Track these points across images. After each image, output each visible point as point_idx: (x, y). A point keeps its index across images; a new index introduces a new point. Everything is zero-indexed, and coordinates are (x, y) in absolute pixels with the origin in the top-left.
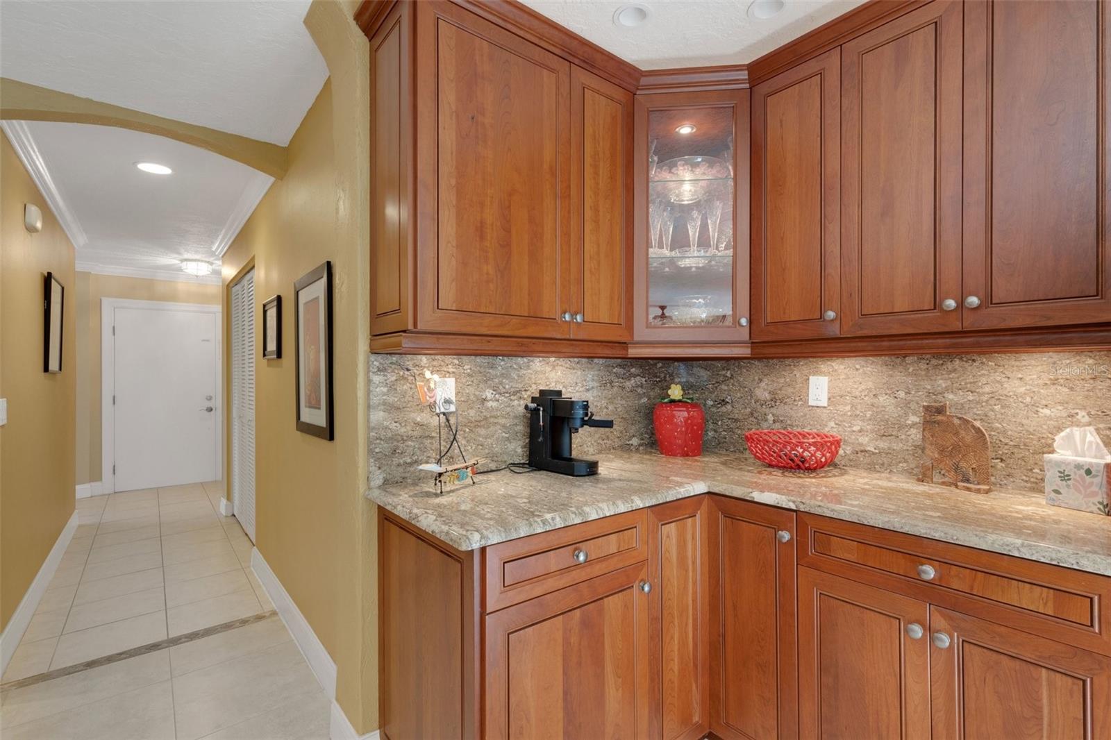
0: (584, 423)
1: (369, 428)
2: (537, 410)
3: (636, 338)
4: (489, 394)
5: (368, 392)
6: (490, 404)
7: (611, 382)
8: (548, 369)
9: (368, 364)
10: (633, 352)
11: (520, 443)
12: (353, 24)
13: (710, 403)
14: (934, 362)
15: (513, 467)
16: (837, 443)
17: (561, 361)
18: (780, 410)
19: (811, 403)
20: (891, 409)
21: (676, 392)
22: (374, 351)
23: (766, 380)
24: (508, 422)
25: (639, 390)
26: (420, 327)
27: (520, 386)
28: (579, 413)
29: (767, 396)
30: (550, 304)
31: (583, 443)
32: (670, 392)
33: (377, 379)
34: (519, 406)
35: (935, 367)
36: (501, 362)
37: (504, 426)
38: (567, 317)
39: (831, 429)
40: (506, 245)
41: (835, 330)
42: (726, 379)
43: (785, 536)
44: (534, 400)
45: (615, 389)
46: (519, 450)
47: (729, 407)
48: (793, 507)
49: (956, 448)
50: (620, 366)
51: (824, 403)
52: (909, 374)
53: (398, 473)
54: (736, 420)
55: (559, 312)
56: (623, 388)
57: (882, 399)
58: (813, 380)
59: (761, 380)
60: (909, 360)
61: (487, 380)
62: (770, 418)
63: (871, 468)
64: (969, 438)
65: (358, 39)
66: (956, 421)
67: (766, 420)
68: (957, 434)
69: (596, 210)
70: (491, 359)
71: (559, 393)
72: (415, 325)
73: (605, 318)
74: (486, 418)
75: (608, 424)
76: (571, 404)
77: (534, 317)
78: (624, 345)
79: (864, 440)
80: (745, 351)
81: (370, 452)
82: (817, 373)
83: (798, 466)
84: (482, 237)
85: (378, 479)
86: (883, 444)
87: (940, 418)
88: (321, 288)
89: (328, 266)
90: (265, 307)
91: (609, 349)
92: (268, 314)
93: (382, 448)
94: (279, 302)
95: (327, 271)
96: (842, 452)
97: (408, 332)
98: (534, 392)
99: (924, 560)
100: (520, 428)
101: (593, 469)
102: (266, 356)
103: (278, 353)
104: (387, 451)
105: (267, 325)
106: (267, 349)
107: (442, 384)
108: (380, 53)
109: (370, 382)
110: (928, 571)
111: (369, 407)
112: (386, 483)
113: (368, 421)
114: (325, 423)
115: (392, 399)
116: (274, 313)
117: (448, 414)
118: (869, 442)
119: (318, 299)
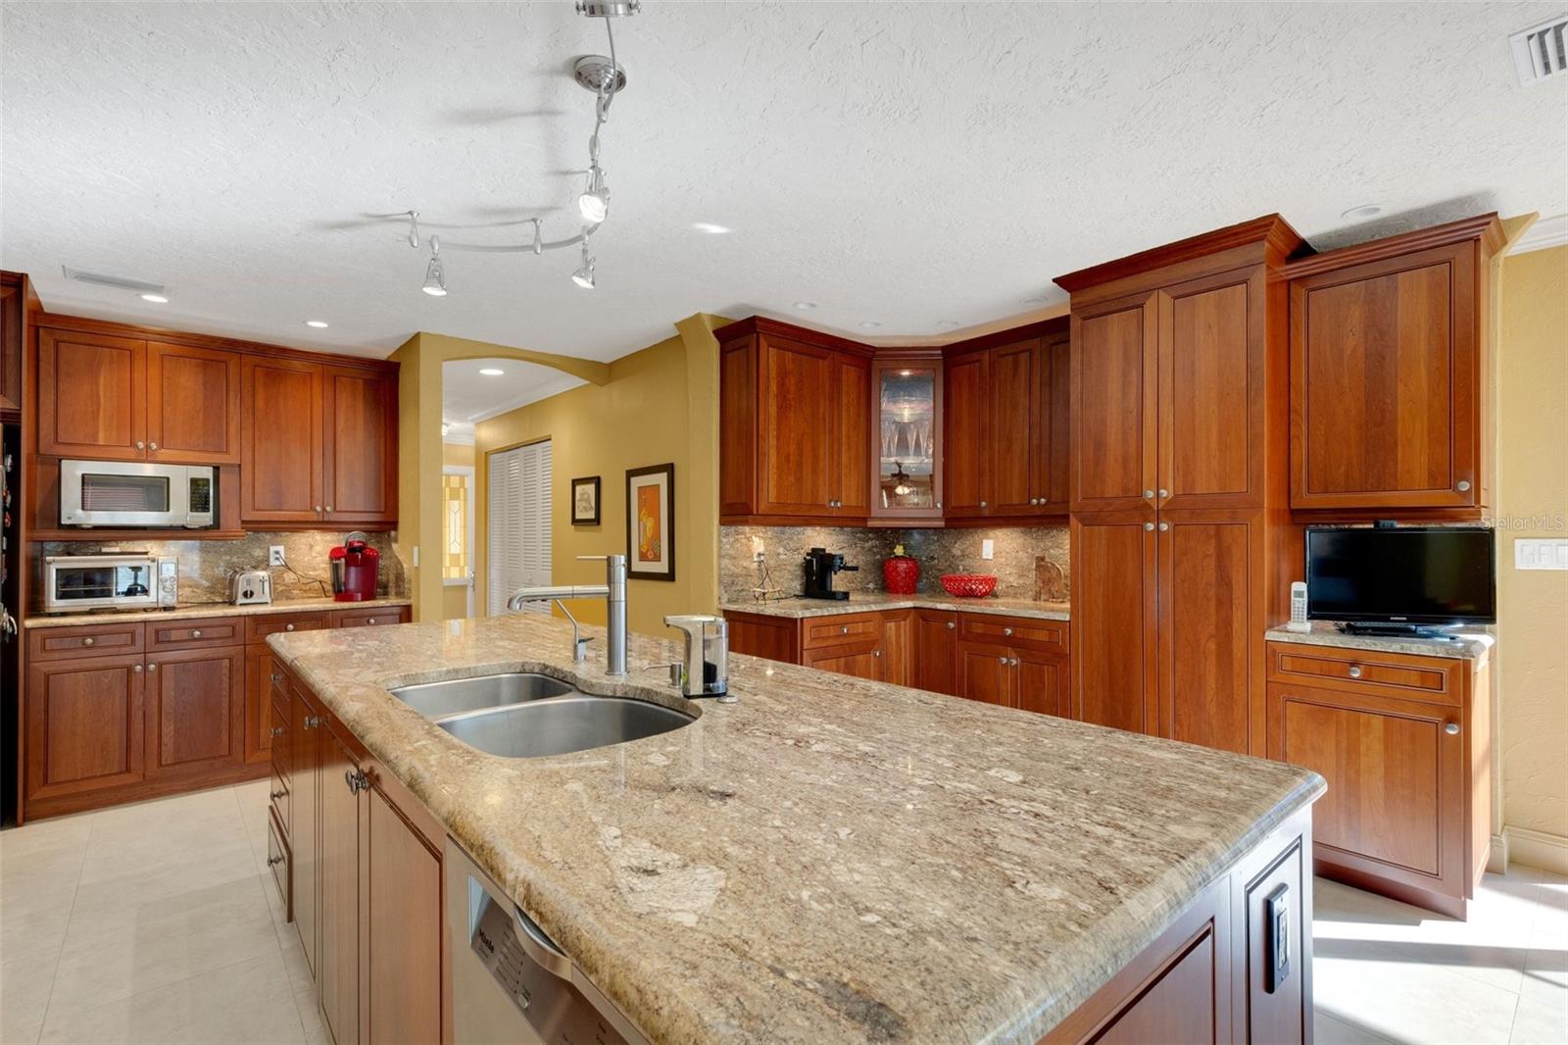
0: (840, 568)
1: (720, 569)
2: (811, 561)
3: (873, 515)
4: (781, 550)
5: (720, 548)
6: (782, 557)
7: (855, 544)
8: (815, 534)
9: (719, 535)
10: (870, 524)
11: (799, 582)
12: (712, 335)
13: (924, 559)
14: (1045, 531)
15: (796, 598)
16: (994, 580)
17: (823, 530)
18: (967, 562)
19: (984, 557)
20: (1025, 560)
21: (899, 551)
22: (722, 523)
23: (959, 543)
24: (792, 569)
25: (875, 550)
26: (760, 512)
27: (798, 545)
28: (837, 562)
29: (959, 553)
30: (824, 497)
31: (838, 582)
32: (895, 551)
33: (724, 540)
34: (799, 559)
35: (1046, 534)
36: (789, 530)
37: (789, 571)
38: (832, 504)
39: (994, 573)
40: (800, 464)
41: (986, 513)
42: (934, 542)
43: (952, 625)
44: (808, 554)
45: (858, 549)
46: (798, 587)
47: (936, 561)
48: (955, 609)
49: (1049, 580)
50: (861, 532)
51: (991, 557)
52: (1034, 539)
53: (735, 595)
54: (940, 570)
55: (827, 500)
56: (863, 548)
57: (1021, 553)
58: (985, 542)
59: (955, 542)
60: (1034, 530)
61: (780, 541)
62: (961, 568)
63: (1015, 596)
64: (1054, 573)
65: (715, 345)
66: (1049, 565)
67: (959, 570)
68: (1050, 572)
69: (848, 437)
70: (782, 528)
71: (824, 550)
72: (757, 511)
73: (851, 504)
74: (779, 566)
75: (855, 569)
76: (832, 557)
77: (814, 505)
78: (865, 519)
79: (1011, 579)
80: (942, 524)
81: (720, 582)
82: (987, 538)
83: (970, 594)
84: (788, 461)
85: (725, 599)
86: (1021, 582)
87: (1043, 563)
88: (661, 479)
89: (672, 465)
90: (575, 482)
91: (855, 522)
92: (579, 489)
93: (727, 580)
94: (597, 481)
95: (669, 469)
96: (999, 587)
97: (753, 514)
98: (808, 548)
99: (1007, 626)
100: (799, 572)
101: (845, 596)
102: (575, 521)
103: (597, 521)
104: (729, 582)
105: (578, 497)
106: (577, 517)
107: (757, 542)
108: (730, 356)
109: (720, 542)
110: (1009, 631)
111: (720, 557)
112: (729, 601)
113: (719, 565)
114: (666, 570)
115: (732, 552)
116: (591, 488)
117: (761, 562)
118: (1014, 580)
119: (657, 487)
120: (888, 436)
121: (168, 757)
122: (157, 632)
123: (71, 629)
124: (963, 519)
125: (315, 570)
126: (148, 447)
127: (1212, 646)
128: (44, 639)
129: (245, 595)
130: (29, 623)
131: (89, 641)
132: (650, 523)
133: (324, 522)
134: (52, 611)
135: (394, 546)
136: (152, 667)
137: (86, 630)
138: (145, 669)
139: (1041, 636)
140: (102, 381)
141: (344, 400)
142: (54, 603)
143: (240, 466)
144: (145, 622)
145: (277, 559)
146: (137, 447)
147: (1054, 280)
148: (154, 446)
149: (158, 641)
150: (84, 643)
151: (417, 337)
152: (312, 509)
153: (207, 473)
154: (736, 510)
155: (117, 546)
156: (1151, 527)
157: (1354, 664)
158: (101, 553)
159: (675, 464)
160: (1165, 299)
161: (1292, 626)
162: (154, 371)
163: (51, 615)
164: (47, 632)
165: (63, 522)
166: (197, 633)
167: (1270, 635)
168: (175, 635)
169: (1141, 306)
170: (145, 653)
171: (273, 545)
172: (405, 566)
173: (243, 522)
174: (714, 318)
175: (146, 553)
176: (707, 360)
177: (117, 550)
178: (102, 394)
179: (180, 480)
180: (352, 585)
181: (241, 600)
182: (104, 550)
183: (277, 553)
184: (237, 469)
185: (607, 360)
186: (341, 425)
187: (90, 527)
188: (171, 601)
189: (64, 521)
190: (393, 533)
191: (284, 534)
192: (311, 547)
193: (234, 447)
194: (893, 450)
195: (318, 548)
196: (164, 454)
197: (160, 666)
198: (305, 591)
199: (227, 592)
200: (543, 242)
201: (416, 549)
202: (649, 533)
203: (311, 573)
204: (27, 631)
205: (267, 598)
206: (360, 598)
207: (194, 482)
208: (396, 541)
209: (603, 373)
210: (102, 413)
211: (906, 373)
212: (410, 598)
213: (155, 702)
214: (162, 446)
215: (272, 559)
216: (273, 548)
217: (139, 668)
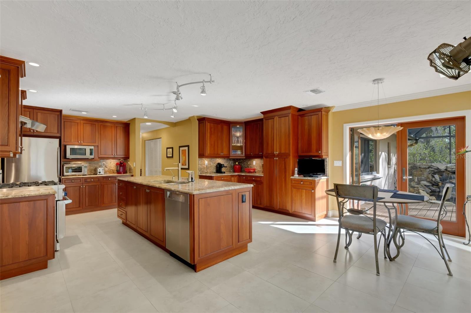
0: (223, 167)
1: (198, 167)
2: (217, 165)
3: (230, 156)
4: (211, 163)
5: (198, 163)
6: (212, 164)
7: (227, 162)
8: (219, 160)
9: (198, 160)
10: (230, 158)
12: (197, 120)
13: (242, 165)
15: (215, 173)
17: (221, 159)
18: (251, 166)
21: (237, 163)
22: (199, 158)
24: (214, 167)
25: (232, 163)
27: (215, 162)
28: (223, 165)
29: (249, 164)
30: (219, 152)
31: (223, 169)
33: (199, 161)
34: (215, 165)
36: (213, 159)
38: (222, 154)
39: (255, 168)
40: (214, 146)
41: (252, 155)
42: (245, 161)
43: (244, 178)
46: (215, 170)
47: (245, 165)
48: (245, 175)
51: (255, 164)
53: (201, 172)
54: (246, 167)
56: (229, 163)
57: (259, 164)
58: (254, 161)
59: (248, 162)
61: (211, 161)
62: (249, 167)
65: (197, 122)
70: (211, 159)
71: (220, 163)
73: (226, 153)
74: (211, 166)
75: (226, 167)
76: (222, 164)
77: (218, 154)
78: (229, 157)
79: (258, 169)
80: (245, 158)
81: (198, 169)
83: (250, 172)
84: (212, 145)
85: (199, 173)
88: (187, 148)
89: (189, 146)
90: (167, 148)
91: (227, 157)
93: (200, 169)
94: (172, 148)
95: (188, 146)
96: (256, 171)
97: (204, 156)
98: (217, 163)
99: (253, 177)
100: (215, 168)
101: (224, 172)
102: (167, 157)
103: (172, 157)
104: (200, 170)
105: (168, 151)
106: (168, 156)
107: (206, 162)
108: (200, 124)
109: (198, 161)
110: (254, 179)
111: (198, 165)
112: (200, 173)
113: (198, 166)
114: (187, 167)
115: (201, 163)
116: (171, 150)
117: (207, 166)
118: (259, 169)
119: (186, 150)
120: (234, 139)
121: (87, 205)
122: (85, 179)
123: (70, 179)
124: (249, 157)
125: (111, 168)
126: (81, 142)
127: (284, 180)
128: (65, 180)
129: (99, 172)
130: (63, 177)
131: (73, 181)
132: (184, 157)
133: (114, 157)
134: (65, 175)
135: (129, 162)
136: (84, 186)
137: (72, 179)
138: (83, 187)
139: (259, 179)
141: (119, 131)
142: (65, 174)
144: (83, 177)
146: (79, 142)
147: (261, 112)
148: (82, 142)
149: (85, 181)
150: (72, 181)
151: (135, 118)
152: (112, 155)
153: (92, 147)
154: (202, 155)
156: (275, 159)
157: (302, 181)
158: (70, 164)
160: (277, 117)
161: (295, 176)
162: (82, 126)
163: (64, 176)
164: (65, 179)
166: (92, 180)
167: (292, 177)
168: (88, 180)
169: (274, 119)
170: (83, 184)
172: (132, 167)
173: (99, 157)
174: (197, 116)
175: (81, 164)
176: (196, 125)
178: (72, 131)
179: (88, 148)
180: (121, 170)
181: (98, 173)
182: (71, 163)
183: (104, 164)
184: (98, 146)
185: (175, 122)
186: (118, 137)
187: (71, 158)
188: (86, 173)
189: (67, 157)
190: (128, 160)
191: (105, 160)
192: (111, 163)
193: (97, 142)
194: (236, 142)
196: (84, 144)
197: (85, 186)
198: (110, 172)
199: (94, 172)
200: (165, 108)
201: (134, 163)
202: (184, 160)
204: (62, 179)
205: (103, 173)
206: (123, 173)
207: (90, 149)
208: (129, 161)
209: (174, 125)
210: (72, 135)
211: (238, 126)
212: (133, 173)
213: (84, 194)
214: (83, 142)
216: (103, 163)
217: (82, 187)
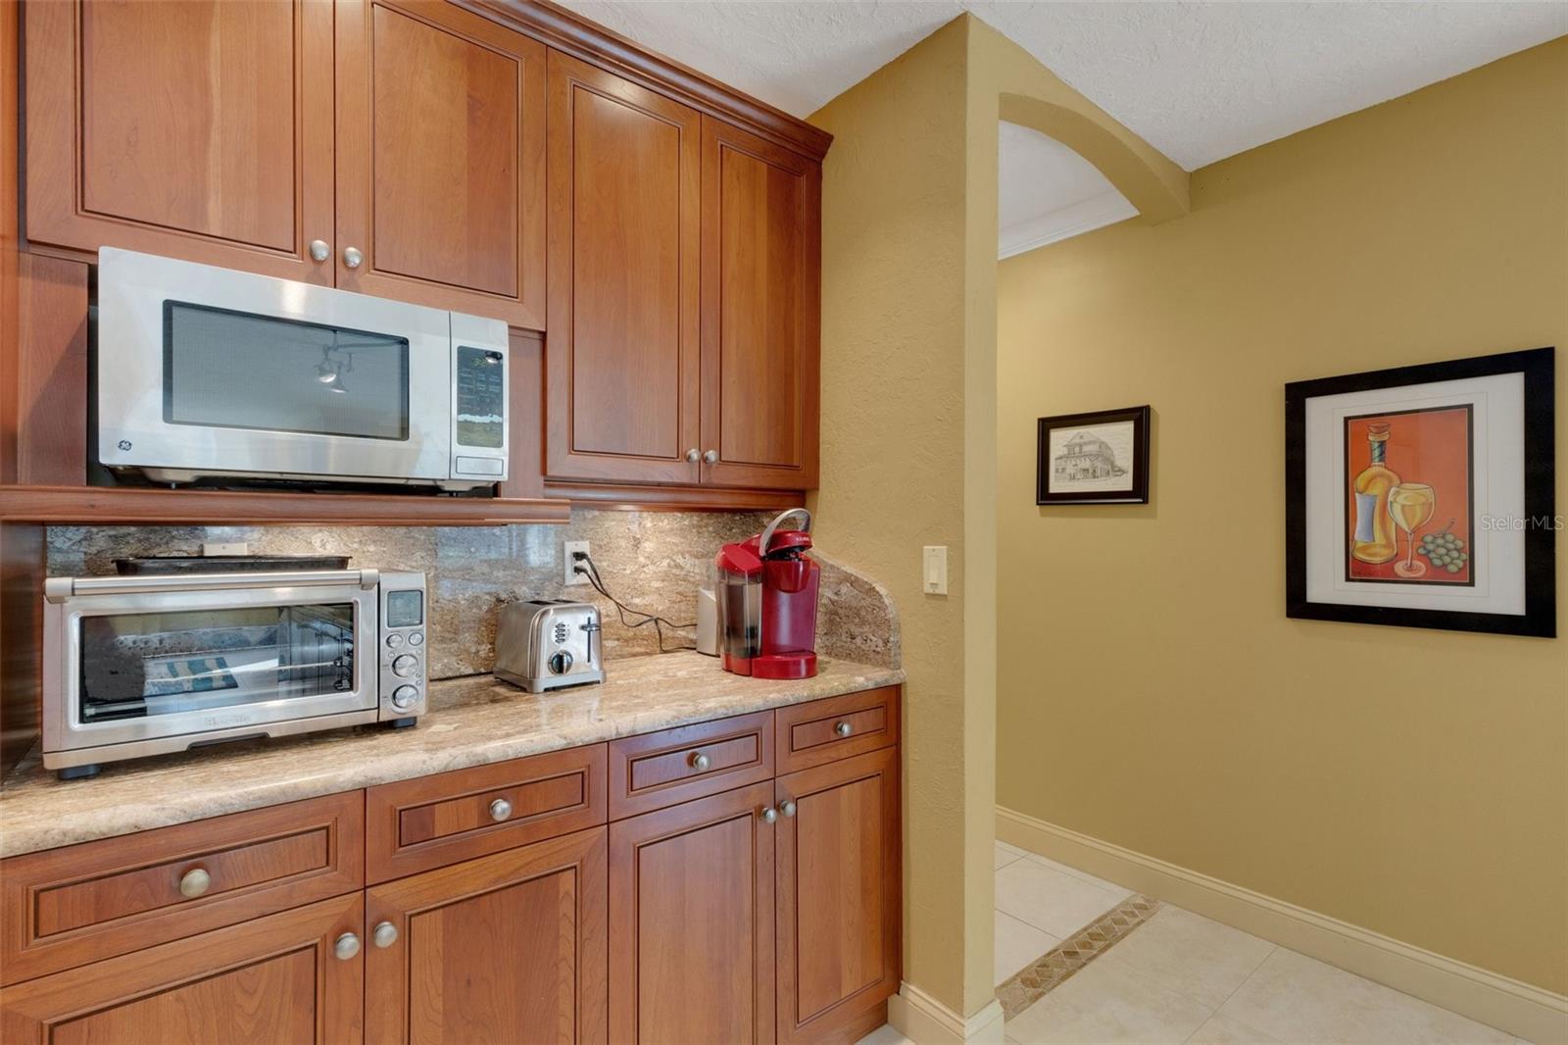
88: (1482, 392)
89: (1541, 356)
90: (1046, 426)
92: (1059, 438)
94: (1140, 418)
95: (1530, 364)
102: (1046, 497)
103: (1141, 490)
105: (1056, 451)
106: (1055, 486)
116: (1115, 431)
119: (1452, 412)
125: (643, 593)
126: (339, 258)
129: (553, 666)
132: (1409, 497)
134: (66, 763)
136: (386, 933)
138: (367, 941)
140: (215, 42)
142: (71, 734)
143: (543, 335)
144: (366, 791)
145: (578, 570)
148: (352, 251)
151: (956, 26)
152: (681, 456)
155: (241, 540)
159: (1556, 350)
163: (60, 784)
165: (105, 459)
170: (365, 888)
171: (570, 539)
173: (548, 480)
175: (341, 563)
177: (241, 549)
178: (215, 79)
180: (784, 635)
181: (548, 679)
183: (579, 556)
184: (537, 345)
187: (188, 477)
192: (637, 543)
193: (532, 286)
195: (648, 546)
196: (374, 278)
197: (406, 925)
198: (627, 641)
201: (933, 551)
202: (1403, 519)
203: (637, 601)
206: (803, 672)
207: (467, 354)
210: (215, 138)
214: (371, 261)
215: (569, 571)
216: (571, 547)
217: (350, 944)
